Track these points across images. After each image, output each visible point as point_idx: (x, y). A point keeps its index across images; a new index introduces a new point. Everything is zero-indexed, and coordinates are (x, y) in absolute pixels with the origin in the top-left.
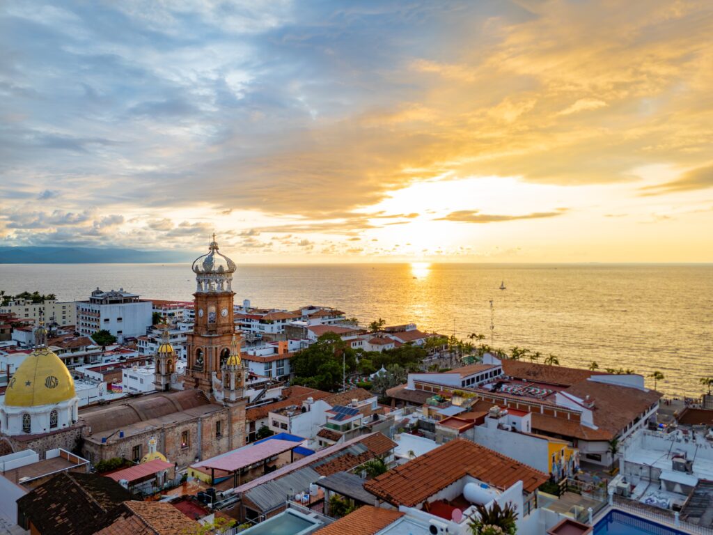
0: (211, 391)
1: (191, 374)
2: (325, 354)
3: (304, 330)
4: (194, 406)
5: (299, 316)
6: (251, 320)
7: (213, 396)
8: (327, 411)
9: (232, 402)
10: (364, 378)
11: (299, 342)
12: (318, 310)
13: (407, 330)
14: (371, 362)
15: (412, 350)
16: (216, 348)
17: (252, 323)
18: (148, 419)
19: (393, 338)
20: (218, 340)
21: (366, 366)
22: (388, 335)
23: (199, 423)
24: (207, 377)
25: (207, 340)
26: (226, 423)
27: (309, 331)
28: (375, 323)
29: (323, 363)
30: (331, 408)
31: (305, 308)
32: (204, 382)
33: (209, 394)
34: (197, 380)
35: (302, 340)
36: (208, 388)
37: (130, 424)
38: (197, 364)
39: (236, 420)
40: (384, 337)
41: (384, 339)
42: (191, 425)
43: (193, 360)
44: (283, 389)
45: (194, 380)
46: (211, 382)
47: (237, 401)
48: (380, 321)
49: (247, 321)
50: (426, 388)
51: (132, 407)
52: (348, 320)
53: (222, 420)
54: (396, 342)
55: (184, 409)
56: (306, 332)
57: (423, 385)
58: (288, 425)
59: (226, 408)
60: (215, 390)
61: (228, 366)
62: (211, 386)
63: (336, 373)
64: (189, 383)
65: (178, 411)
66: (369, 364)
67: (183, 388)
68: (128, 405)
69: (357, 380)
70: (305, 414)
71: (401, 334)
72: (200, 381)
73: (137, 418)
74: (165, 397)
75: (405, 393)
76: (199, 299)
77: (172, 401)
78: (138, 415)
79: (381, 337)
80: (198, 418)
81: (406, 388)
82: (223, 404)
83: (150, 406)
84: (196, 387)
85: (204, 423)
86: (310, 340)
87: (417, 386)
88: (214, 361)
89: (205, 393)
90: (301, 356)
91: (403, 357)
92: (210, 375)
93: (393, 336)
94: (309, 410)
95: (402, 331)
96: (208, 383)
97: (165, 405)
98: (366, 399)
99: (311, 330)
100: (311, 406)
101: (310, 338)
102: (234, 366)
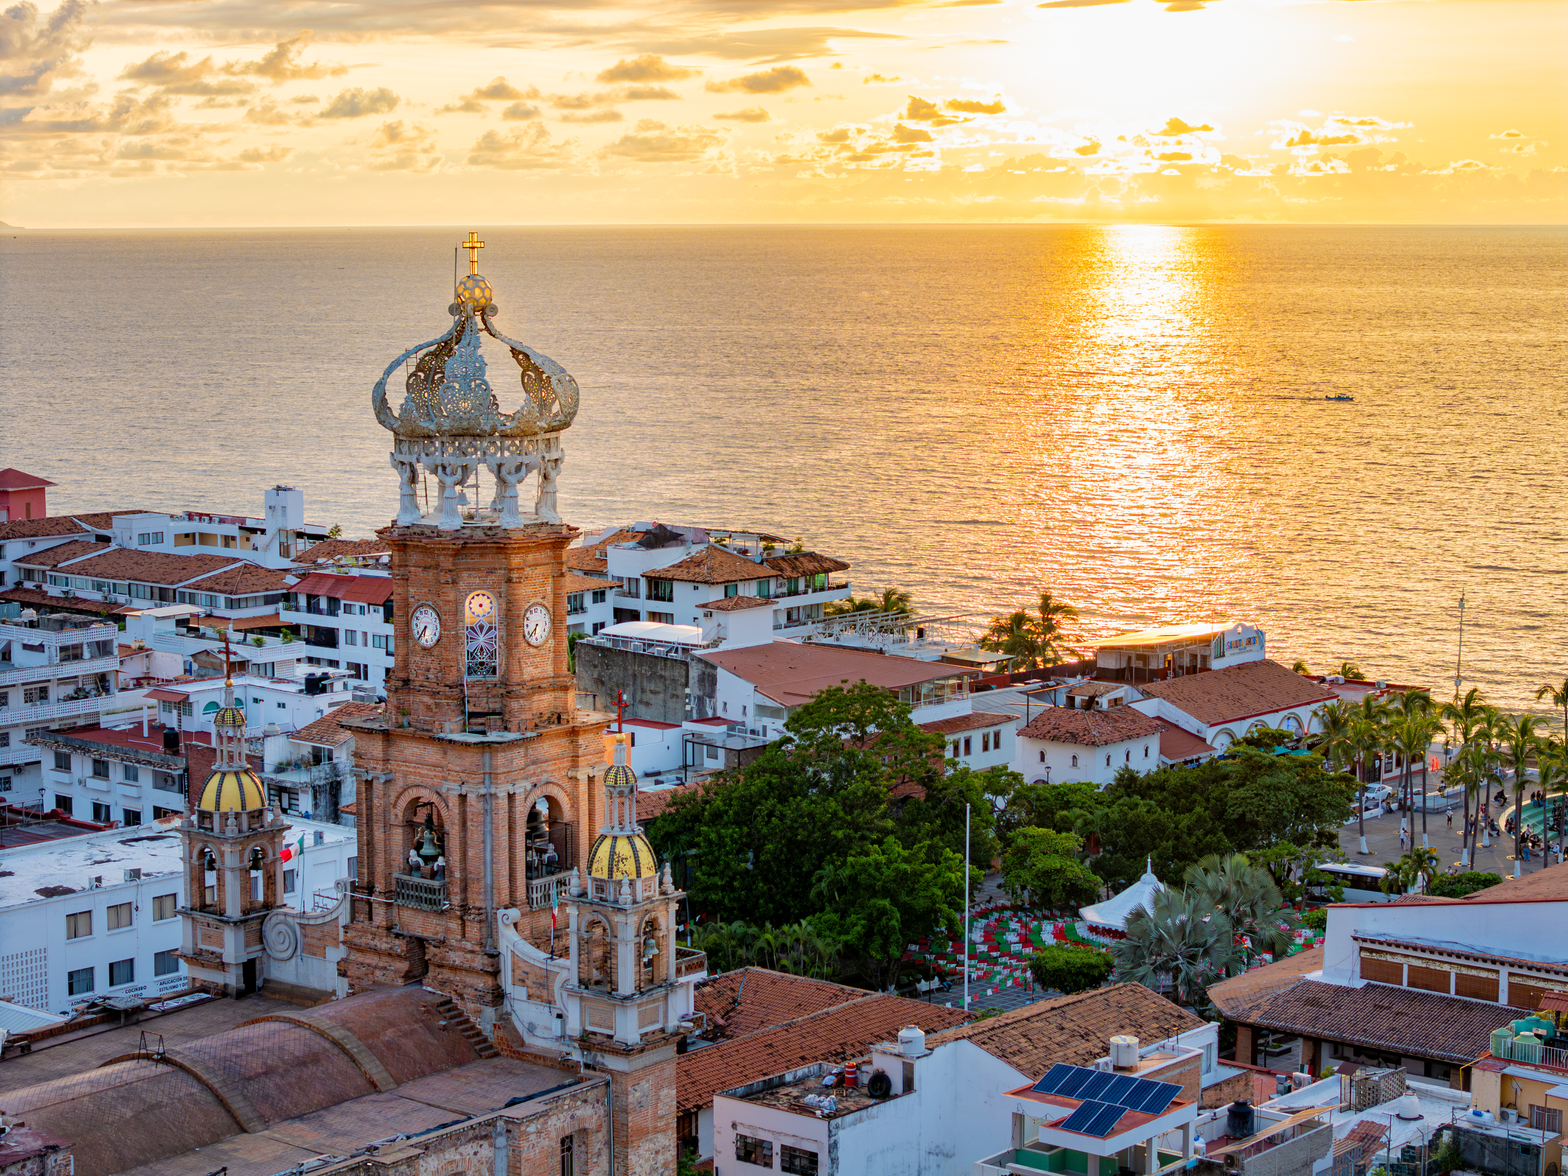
0: (498, 996)
1: (380, 916)
2: (849, 808)
3: (694, 672)
4: (436, 1071)
5: (595, 583)
6: (333, 602)
7: (504, 1021)
8: (1016, 1093)
9: (627, 1051)
10: (1048, 928)
11: (672, 736)
12: (695, 550)
13: (1216, 665)
14: (1072, 840)
15: (1283, 778)
16: (511, 797)
17: (340, 622)
18: (265, 1122)
19: (1149, 708)
20: (518, 757)
21: (1055, 862)
22: (1123, 691)
23: (501, 1141)
24: (473, 930)
25: (470, 759)
26: (597, 1142)
27: (722, 674)
28: (1019, 619)
29: (841, 849)
30: (1027, 1082)
31: (621, 535)
32: (456, 958)
33: (490, 1012)
34: (420, 943)
35: (688, 726)
36: (482, 983)
37: (203, 1144)
38: (413, 869)
39: (643, 1133)
40: (1104, 702)
41: (1105, 715)
42: (468, 1149)
43: (387, 851)
44: (697, 987)
45: (399, 946)
46: (495, 956)
47: (648, 1043)
48: (1047, 607)
49: (313, 608)
50: (1418, 977)
51: (181, 1067)
52: (865, 606)
53: (584, 1131)
54: (1163, 725)
55: (399, 1083)
56: (709, 681)
57: (1407, 963)
58: (823, 1159)
59: (598, 1077)
60: (516, 992)
61: (600, 887)
62: (496, 973)
63: (920, 904)
64: (371, 959)
65: (374, 1086)
66: (1068, 853)
67: (341, 986)
68: (163, 1059)
69: (1012, 937)
70: (889, 1106)
71: (1187, 683)
72: (431, 950)
73: (220, 1118)
74: (298, 1024)
75: (1313, 1002)
76: (414, 557)
77: (335, 1043)
78: (221, 1101)
79: (1090, 703)
80: (491, 1123)
81: (1316, 976)
82: (576, 1056)
83: (256, 1065)
84: (414, 977)
85: (524, 1144)
86: (732, 725)
87: (1367, 969)
88: (504, 856)
89: (468, 1007)
90: (717, 816)
91: (1233, 813)
92: (489, 924)
93: (1148, 695)
94: (909, 1086)
95: (1192, 670)
96: (479, 962)
97: (313, 1058)
98: (1167, 1033)
99: (734, 671)
100: (920, 1068)
101: (734, 715)
102: (632, 883)
